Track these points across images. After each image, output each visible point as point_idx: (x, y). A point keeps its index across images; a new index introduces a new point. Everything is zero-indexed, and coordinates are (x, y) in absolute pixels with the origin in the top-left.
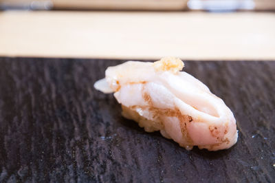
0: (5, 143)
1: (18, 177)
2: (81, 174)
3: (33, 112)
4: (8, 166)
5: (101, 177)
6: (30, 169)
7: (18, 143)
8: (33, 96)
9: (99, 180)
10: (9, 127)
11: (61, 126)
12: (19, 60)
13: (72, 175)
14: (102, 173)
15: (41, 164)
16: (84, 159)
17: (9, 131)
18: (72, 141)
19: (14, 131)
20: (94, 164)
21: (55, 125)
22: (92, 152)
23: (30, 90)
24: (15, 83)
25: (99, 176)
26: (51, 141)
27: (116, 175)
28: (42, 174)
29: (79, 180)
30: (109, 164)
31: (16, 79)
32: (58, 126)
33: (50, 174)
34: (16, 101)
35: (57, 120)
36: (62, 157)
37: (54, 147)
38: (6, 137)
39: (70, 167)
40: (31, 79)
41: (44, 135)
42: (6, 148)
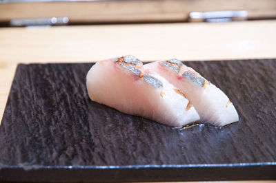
1: (67, 156)
2: (118, 152)
3: (70, 107)
4: (57, 148)
5: (134, 153)
6: (75, 150)
7: (62, 130)
8: (67, 94)
9: (133, 155)
10: (53, 119)
13: (110, 152)
14: (135, 150)
16: (119, 141)
17: (53, 123)
18: (107, 128)
19: (56, 121)
20: (127, 144)
22: (124, 136)
23: (64, 90)
24: (51, 85)
26: (89, 128)
27: (146, 151)
29: (116, 156)
30: (139, 143)
31: (50, 81)
34: (54, 98)
38: (51, 127)
39: (108, 147)
40: (64, 81)
41: (82, 124)
42: (52, 135)
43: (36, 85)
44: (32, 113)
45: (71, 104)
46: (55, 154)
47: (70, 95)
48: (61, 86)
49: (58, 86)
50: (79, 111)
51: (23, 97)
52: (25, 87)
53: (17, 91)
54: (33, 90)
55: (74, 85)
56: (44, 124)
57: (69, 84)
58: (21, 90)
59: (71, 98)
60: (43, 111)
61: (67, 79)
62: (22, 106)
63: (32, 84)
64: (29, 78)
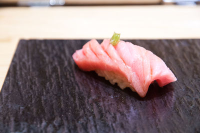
0: (43, 102)
1: (54, 126)
2: (99, 123)
3: (60, 79)
4: (46, 118)
5: (114, 125)
6: (62, 120)
7: (51, 101)
8: (58, 67)
9: (113, 127)
10: (44, 90)
11: (81, 88)
12: (46, 42)
13: (92, 123)
14: (114, 122)
15: (69, 117)
16: (100, 112)
17: (44, 93)
18: (90, 99)
19: (48, 92)
20: (107, 115)
21: (77, 88)
22: (105, 107)
23: (56, 63)
24: (45, 58)
25: (112, 125)
26: (75, 100)
27: (124, 123)
28: (71, 123)
29: (98, 127)
30: (118, 115)
31: (45, 55)
32: (79, 89)
33: (77, 124)
34: (47, 71)
35: (77, 85)
36: (84, 111)
37: (78, 104)
38: (42, 97)
39: (91, 118)
40: (56, 55)
41: (69, 96)
42: (43, 105)
43: (33, 58)
44: (27, 83)
45: (61, 76)
46: (44, 123)
47: (61, 68)
48: (54, 60)
49: (51, 60)
50: (68, 83)
51: (21, 69)
52: (23, 60)
53: (16, 64)
54: (30, 63)
55: (65, 59)
56: (37, 95)
57: (60, 58)
58: (20, 62)
59: (61, 71)
60: (37, 82)
61: (59, 54)
62: (19, 77)
63: (30, 57)
64: (28, 52)
